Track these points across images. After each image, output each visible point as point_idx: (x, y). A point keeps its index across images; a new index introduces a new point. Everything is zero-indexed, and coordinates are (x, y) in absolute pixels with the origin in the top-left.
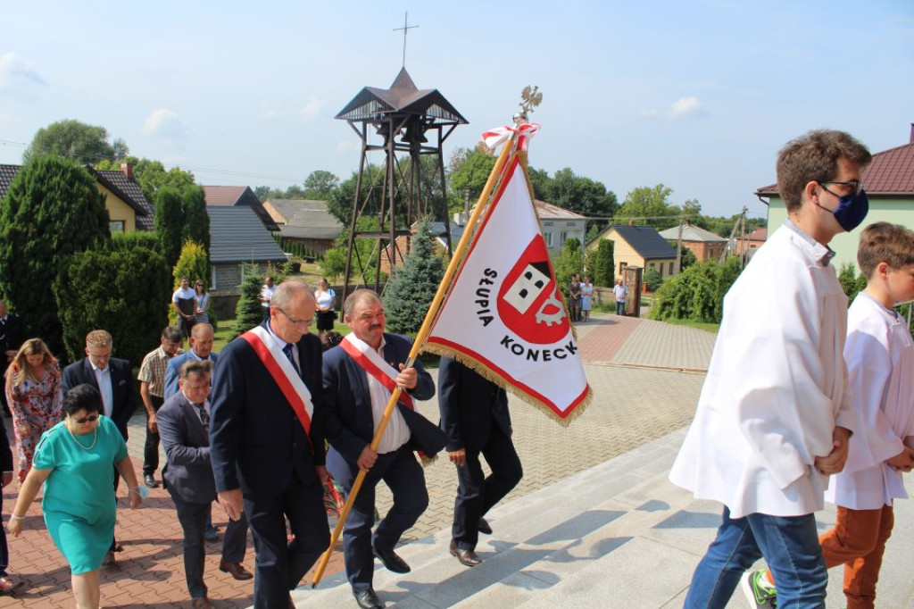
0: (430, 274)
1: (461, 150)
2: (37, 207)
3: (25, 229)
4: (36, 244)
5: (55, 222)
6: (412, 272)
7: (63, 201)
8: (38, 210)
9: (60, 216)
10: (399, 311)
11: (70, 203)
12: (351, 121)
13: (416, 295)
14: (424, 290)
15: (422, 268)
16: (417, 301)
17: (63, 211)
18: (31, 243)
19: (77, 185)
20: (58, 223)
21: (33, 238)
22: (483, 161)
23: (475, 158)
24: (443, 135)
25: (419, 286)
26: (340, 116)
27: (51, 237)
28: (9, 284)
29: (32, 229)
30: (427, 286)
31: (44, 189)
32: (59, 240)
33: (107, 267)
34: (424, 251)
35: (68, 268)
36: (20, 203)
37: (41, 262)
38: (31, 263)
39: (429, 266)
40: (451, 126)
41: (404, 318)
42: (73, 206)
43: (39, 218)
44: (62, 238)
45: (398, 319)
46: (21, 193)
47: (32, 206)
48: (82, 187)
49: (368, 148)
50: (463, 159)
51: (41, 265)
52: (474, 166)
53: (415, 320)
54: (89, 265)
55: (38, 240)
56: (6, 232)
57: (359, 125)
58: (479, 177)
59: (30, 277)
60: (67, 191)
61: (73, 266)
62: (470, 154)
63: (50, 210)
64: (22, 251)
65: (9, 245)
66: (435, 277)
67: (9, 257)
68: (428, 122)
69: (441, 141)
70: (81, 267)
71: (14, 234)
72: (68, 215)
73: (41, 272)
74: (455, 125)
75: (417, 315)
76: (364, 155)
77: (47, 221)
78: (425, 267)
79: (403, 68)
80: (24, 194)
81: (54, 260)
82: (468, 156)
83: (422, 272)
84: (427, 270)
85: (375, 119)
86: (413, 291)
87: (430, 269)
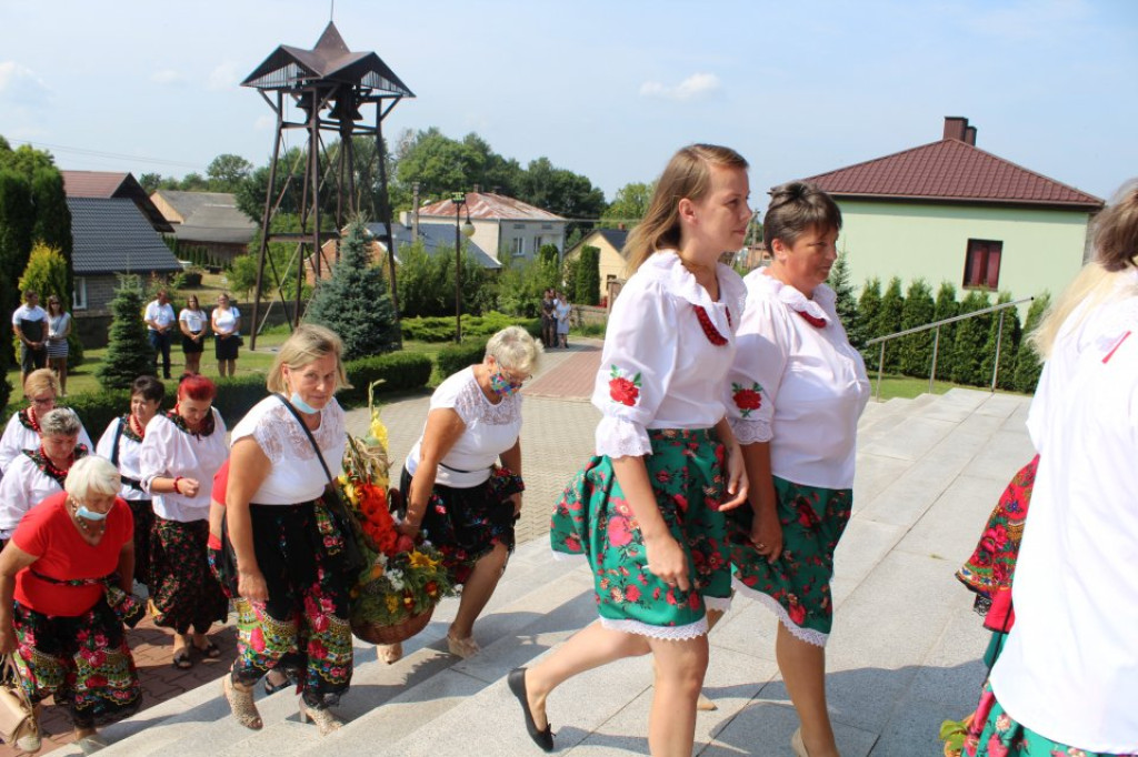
0: (364, 288)
1: (409, 132)
6: (341, 286)
12: (262, 90)
13: (348, 315)
14: (356, 308)
15: (353, 280)
16: (348, 323)
22: (439, 147)
23: (429, 142)
25: (350, 304)
26: (248, 82)
30: (361, 303)
34: (357, 259)
39: (363, 278)
40: (392, 100)
49: (285, 125)
50: (413, 144)
52: (428, 152)
57: (273, 95)
58: (433, 167)
62: (422, 137)
66: (370, 291)
68: (363, 94)
69: (380, 118)
74: (398, 98)
76: (279, 134)
78: (358, 280)
79: (331, 23)
82: (419, 140)
83: (354, 286)
84: (360, 283)
85: (293, 87)
86: (342, 310)
87: (365, 281)
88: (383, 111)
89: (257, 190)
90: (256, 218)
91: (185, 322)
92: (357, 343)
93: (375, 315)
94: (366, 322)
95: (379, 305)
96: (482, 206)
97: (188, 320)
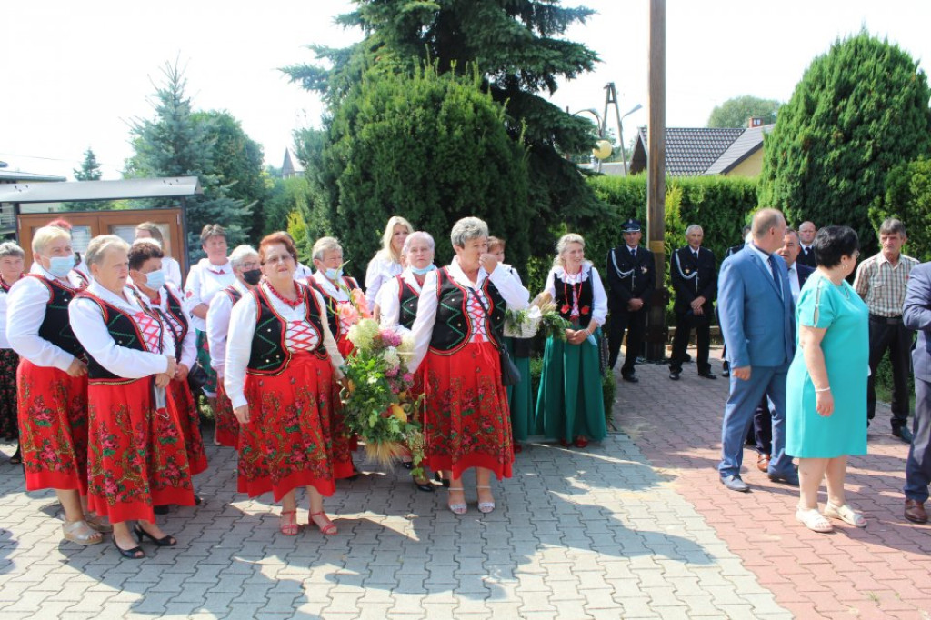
2: (842, 103)
3: (826, 135)
4: (841, 155)
5: (869, 122)
7: (881, 93)
8: (844, 108)
9: (877, 115)
11: (890, 95)
17: (881, 106)
18: (834, 154)
19: (898, 69)
20: (873, 122)
21: (836, 146)
27: (862, 145)
28: (800, 210)
29: (835, 133)
31: (852, 78)
32: (874, 148)
36: (817, 100)
37: (846, 179)
38: (833, 181)
42: (896, 98)
43: (846, 117)
44: (878, 145)
46: (818, 87)
47: (835, 103)
48: (905, 73)
51: (847, 184)
55: (844, 149)
56: (800, 139)
59: (830, 202)
60: (884, 78)
63: (862, 107)
64: (821, 165)
65: (804, 156)
67: (803, 174)
71: (810, 143)
72: (888, 113)
73: (847, 193)
77: (858, 122)
80: (823, 87)
81: (866, 177)
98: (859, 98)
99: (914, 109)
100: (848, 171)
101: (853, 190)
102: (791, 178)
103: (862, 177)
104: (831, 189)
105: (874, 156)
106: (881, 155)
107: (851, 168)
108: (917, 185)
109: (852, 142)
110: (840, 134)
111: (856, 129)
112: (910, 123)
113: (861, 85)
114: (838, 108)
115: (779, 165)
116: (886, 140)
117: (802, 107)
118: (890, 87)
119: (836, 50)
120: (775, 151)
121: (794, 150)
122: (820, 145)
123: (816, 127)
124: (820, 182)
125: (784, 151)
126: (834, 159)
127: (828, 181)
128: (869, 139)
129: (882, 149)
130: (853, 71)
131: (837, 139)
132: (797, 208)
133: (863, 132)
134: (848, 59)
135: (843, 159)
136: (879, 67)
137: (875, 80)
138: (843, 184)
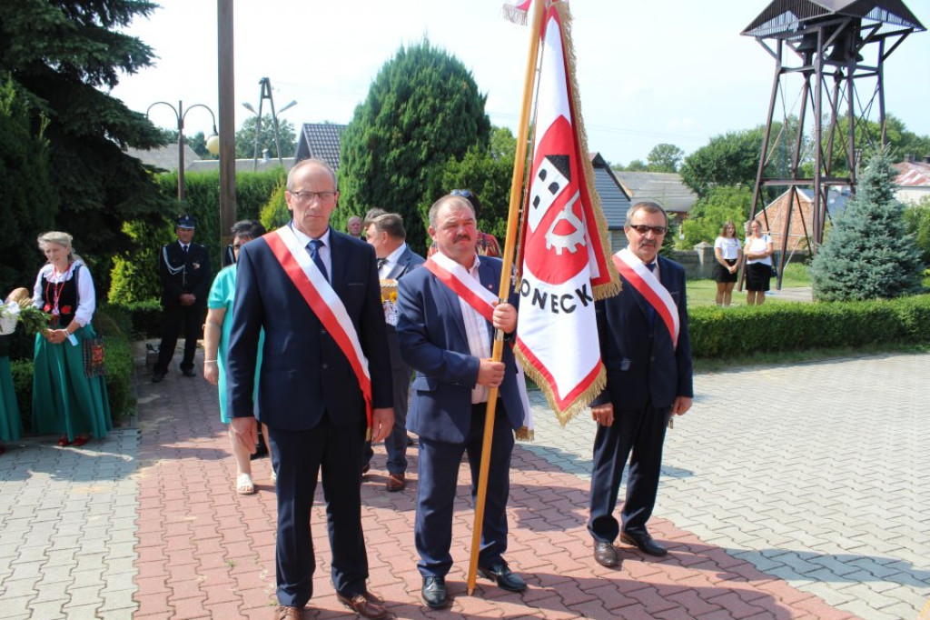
0: (887, 225)
2: (403, 106)
3: (388, 135)
4: (401, 154)
5: (425, 124)
6: (862, 222)
7: (435, 98)
8: (405, 110)
9: (431, 118)
10: (842, 275)
11: (443, 100)
12: (760, 39)
13: (871, 254)
14: (878, 246)
15: (875, 217)
16: (869, 262)
17: (435, 110)
18: (395, 153)
19: (452, 78)
20: (429, 124)
21: (397, 146)
24: (886, 50)
25: (872, 241)
26: (746, 32)
27: (419, 145)
29: (396, 134)
30: (885, 242)
31: (412, 83)
32: (429, 149)
33: (495, 177)
34: (879, 194)
35: (442, 178)
36: (383, 102)
37: (406, 176)
38: (394, 178)
39: (886, 215)
40: (899, 36)
41: (849, 284)
42: (448, 104)
43: (405, 119)
44: (432, 146)
45: (840, 285)
46: (384, 91)
47: (398, 107)
48: (458, 82)
51: (406, 181)
53: (867, 287)
54: (471, 172)
55: (403, 148)
56: (366, 138)
57: (772, 43)
59: (392, 198)
60: (440, 86)
61: (449, 174)
63: (419, 110)
64: (384, 163)
65: (369, 154)
66: (895, 229)
67: (368, 171)
69: (882, 58)
70: (460, 175)
71: (374, 142)
72: (440, 116)
73: (407, 189)
74: (905, 33)
75: (869, 280)
76: (778, 80)
77: (416, 124)
78: (880, 217)
80: (388, 91)
81: (422, 174)
83: (877, 222)
84: (884, 221)
85: (795, 30)
86: (862, 248)
87: (888, 218)
88: (885, 51)
89: (698, 166)
90: (697, 190)
91: (721, 250)
92: (880, 285)
93: (901, 255)
94: (890, 261)
95: (904, 244)
96: (914, 175)
97: (724, 247)
98: (417, 102)
99: (464, 114)
100: (408, 169)
101: (412, 186)
102: (358, 175)
103: (419, 175)
104: (393, 186)
105: (430, 156)
106: (436, 154)
107: (410, 167)
108: (448, 182)
109: (411, 142)
110: (400, 135)
111: (414, 130)
112: (461, 126)
113: (418, 90)
114: (400, 111)
115: (350, 163)
116: (439, 141)
117: (369, 108)
118: (444, 94)
119: (401, 56)
120: (347, 149)
121: (361, 148)
122: (383, 145)
123: (380, 127)
124: (384, 179)
125: (353, 149)
126: (394, 157)
127: (390, 178)
128: (425, 140)
129: (436, 150)
130: (413, 77)
131: (398, 139)
132: (364, 203)
133: (420, 133)
134: (410, 67)
135: (403, 157)
136: (435, 75)
137: (430, 87)
138: (402, 181)
